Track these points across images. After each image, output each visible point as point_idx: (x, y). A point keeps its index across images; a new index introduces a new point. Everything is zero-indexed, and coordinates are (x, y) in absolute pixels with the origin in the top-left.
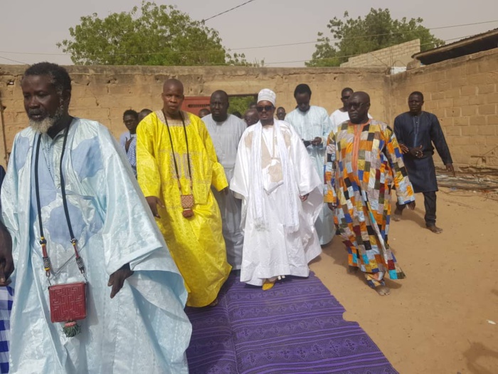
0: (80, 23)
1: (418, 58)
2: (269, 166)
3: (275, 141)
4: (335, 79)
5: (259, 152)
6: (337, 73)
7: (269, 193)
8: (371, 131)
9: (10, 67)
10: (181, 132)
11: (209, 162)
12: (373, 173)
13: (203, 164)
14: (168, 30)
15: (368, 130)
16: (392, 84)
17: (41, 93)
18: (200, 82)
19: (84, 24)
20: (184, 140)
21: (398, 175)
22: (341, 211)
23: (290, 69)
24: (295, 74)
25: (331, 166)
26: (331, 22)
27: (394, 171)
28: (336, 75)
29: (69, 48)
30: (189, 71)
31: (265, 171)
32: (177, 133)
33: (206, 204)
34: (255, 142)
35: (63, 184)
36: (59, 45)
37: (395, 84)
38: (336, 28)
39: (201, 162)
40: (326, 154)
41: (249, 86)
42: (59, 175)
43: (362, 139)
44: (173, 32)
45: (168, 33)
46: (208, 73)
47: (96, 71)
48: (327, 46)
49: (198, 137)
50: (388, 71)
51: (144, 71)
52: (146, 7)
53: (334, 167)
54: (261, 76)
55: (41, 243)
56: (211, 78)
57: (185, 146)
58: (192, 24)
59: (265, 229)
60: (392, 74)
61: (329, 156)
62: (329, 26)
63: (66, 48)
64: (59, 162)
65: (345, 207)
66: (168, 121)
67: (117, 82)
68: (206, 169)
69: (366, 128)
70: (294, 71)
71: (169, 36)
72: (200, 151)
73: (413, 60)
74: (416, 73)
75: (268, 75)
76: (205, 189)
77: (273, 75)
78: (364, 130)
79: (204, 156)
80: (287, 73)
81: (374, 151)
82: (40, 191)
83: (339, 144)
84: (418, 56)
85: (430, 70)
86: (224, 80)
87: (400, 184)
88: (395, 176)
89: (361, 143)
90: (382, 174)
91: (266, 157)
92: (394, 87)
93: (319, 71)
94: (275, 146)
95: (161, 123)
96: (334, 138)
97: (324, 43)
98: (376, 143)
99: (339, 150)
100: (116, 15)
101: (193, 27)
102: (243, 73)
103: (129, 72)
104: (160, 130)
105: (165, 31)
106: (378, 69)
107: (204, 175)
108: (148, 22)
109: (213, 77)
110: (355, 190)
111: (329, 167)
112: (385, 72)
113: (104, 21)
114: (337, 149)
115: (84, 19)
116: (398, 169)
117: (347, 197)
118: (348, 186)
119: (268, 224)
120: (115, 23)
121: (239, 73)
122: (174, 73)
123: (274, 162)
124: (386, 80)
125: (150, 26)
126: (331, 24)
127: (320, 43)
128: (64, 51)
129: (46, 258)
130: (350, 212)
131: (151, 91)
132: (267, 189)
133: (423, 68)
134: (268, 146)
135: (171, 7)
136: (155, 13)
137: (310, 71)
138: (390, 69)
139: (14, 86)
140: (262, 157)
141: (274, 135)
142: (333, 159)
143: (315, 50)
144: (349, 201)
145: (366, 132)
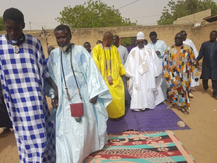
0: (64, 9)
1: (206, 20)
2: (142, 64)
3: (145, 54)
4: (169, 29)
5: (138, 59)
6: (170, 27)
7: (142, 75)
8: (184, 49)
9: (50, 30)
10: (109, 52)
11: (119, 64)
12: (185, 66)
13: (116, 65)
14: (98, 11)
15: (183, 49)
16: (195, 31)
17: (64, 37)
18: (115, 33)
19: (65, 10)
20: (109, 55)
21: (193, 67)
22: (170, 82)
23: (151, 26)
24: (153, 28)
25: (166, 63)
26: (169, 2)
27: (192, 66)
28: (170, 28)
29: (60, 20)
30: (111, 29)
31: (141, 66)
32: (107, 52)
33: (116, 80)
34: (136, 55)
35: (72, 68)
36: (56, 19)
37: (196, 31)
38: (171, 5)
39: (115, 64)
40: (164, 58)
41: (134, 34)
42: (71, 65)
43: (180, 52)
44: (100, 11)
45: (98, 12)
46: (118, 29)
47: (78, 30)
48: (167, 13)
49: (115, 54)
50: (193, 25)
51: (95, 30)
52: (89, 2)
53: (168, 63)
54: (139, 29)
55: (66, 89)
56: (119, 31)
57: (110, 57)
58: (108, 7)
59: (139, 89)
60: (195, 27)
61: (166, 59)
62: (168, 5)
63: (58, 20)
64: (70, 60)
65: (172, 80)
66: (104, 48)
67: (85, 34)
68: (117, 67)
69: (182, 48)
70: (152, 27)
71: (98, 13)
72: (116, 59)
73: (203, 20)
74: (205, 26)
75: (142, 29)
76: (117, 74)
77: (144, 29)
78: (181, 49)
79: (117, 61)
80: (149, 28)
81: (186, 58)
82: (64, 71)
83: (170, 54)
84: (206, 19)
85: (211, 25)
86: (124, 32)
87: (194, 71)
88: (192, 68)
89: (180, 54)
90: (188, 66)
91: (141, 61)
92: (195, 32)
93: (163, 27)
94: (145, 56)
95: (102, 48)
96: (168, 51)
97: (166, 12)
98: (186, 54)
99: (170, 56)
100: (78, 6)
101: (108, 9)
102: (132, 28)
103: (89, 30)
104: (101, 51)
105: (97, 11)
106: (188, 25)
107: (116, 69)
108: (91, 8)
109: (120, 31)
110: (177, 73)
111: (165, 63)
112: (192, 26)
113: (73, 9)
114: (169, 56)
115: (65, 8)
116: (194, 65)
117: (173, 76)
118: (174, 72)
119: (140, 88)
120: (77, 9)
121: (130, 29)
122: (105, 30)
123: (144, 63)
124: (192, 29)
125: (91, 10)
126: (169, 4)
127: (164, 12)
128: (58, 21)
129: (68, 94)
130: (174, 82)
131: (97, 37)
132: (141, 74)
133: (208, 24)
134: (141, 56)
135: (99, 1)
136: (93, 4)
137: (159, 26)
138: (194, 24)
139: (51, 36)
140: (139, 61)
141: (144, 51)
142: (167, 60)
143: (162, 15)
144: (174, 78)
145: (182, 49)
